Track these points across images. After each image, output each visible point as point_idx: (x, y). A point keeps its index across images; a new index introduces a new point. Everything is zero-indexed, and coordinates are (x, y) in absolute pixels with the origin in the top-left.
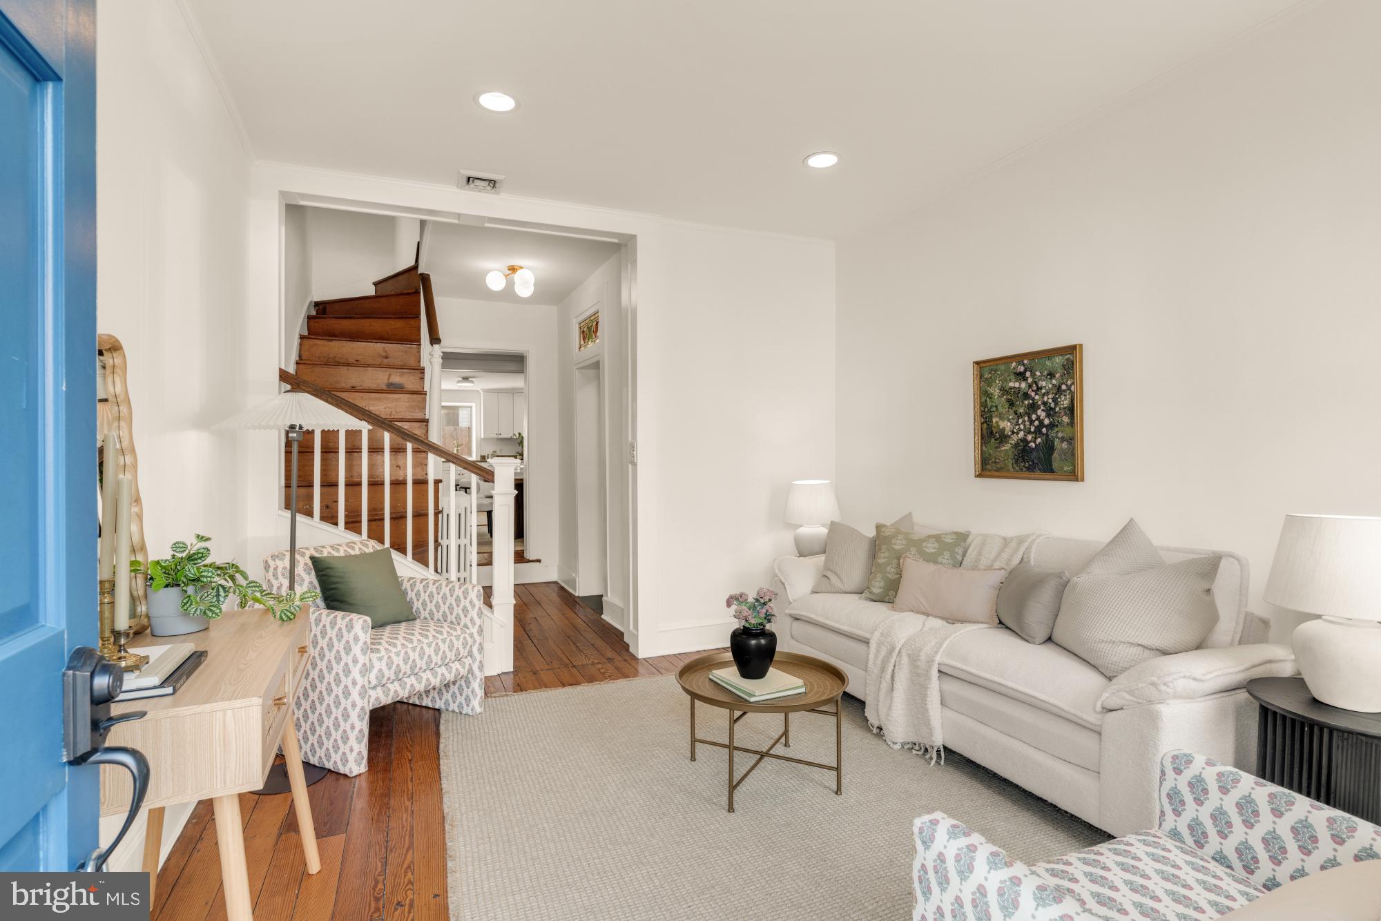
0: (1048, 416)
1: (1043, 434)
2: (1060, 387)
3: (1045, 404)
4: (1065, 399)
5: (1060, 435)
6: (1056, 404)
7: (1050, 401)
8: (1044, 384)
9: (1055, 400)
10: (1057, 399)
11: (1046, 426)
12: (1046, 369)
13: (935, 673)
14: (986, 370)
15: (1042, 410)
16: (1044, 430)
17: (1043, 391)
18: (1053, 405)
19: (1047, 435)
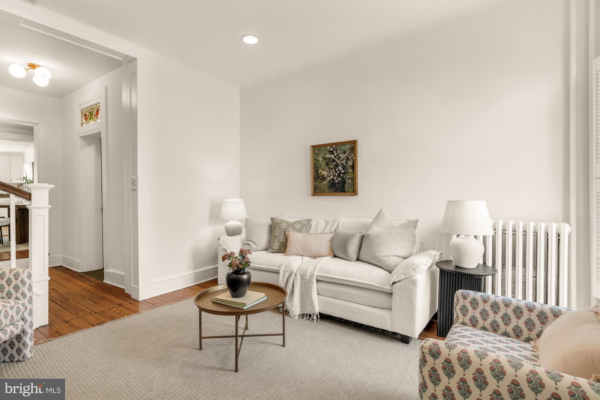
0: (343, 169)
1: (341, 177)
2: (348, 157)
3: (342, 164)
4: (350, 162)
5: (348, 177)
6: (347, 164)
7: (344, 163)
8: (341, 156)
9: (346, 163)
10: (347, 162)
11: (342, 173)
12: (342, 150)
13: (315, 281)
14: (316, 149)
15: (341, 167)
16: (341, 175)
17: (341, 159)
18: (345, 165)
19: (343, 177)
